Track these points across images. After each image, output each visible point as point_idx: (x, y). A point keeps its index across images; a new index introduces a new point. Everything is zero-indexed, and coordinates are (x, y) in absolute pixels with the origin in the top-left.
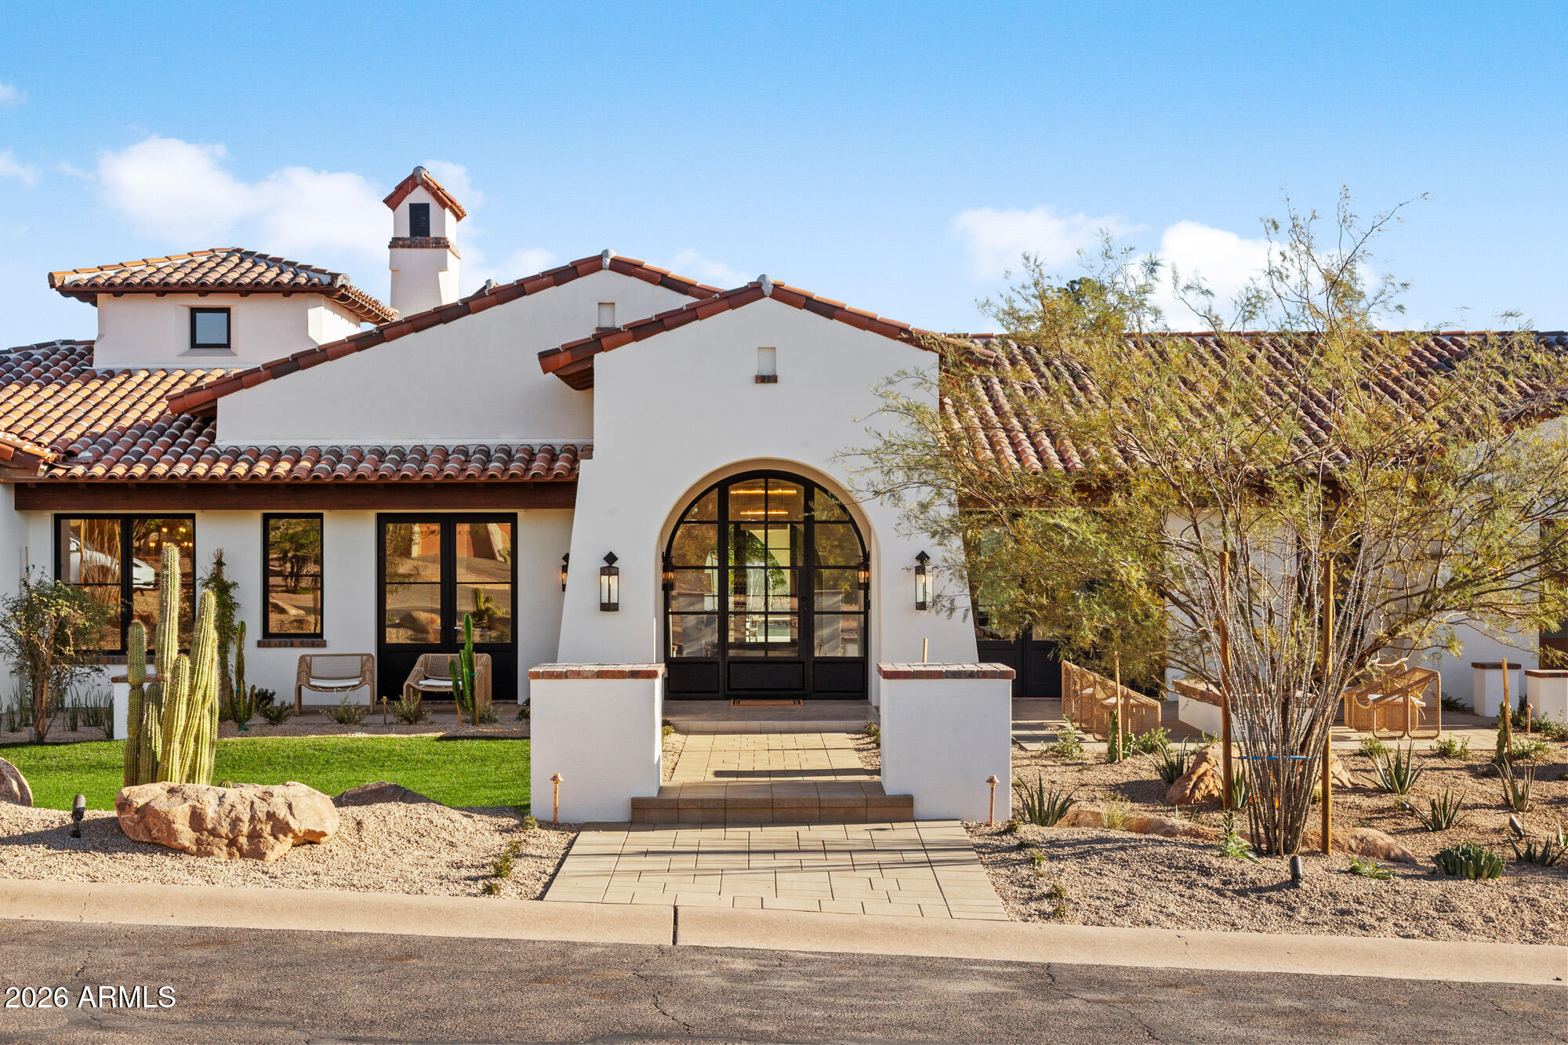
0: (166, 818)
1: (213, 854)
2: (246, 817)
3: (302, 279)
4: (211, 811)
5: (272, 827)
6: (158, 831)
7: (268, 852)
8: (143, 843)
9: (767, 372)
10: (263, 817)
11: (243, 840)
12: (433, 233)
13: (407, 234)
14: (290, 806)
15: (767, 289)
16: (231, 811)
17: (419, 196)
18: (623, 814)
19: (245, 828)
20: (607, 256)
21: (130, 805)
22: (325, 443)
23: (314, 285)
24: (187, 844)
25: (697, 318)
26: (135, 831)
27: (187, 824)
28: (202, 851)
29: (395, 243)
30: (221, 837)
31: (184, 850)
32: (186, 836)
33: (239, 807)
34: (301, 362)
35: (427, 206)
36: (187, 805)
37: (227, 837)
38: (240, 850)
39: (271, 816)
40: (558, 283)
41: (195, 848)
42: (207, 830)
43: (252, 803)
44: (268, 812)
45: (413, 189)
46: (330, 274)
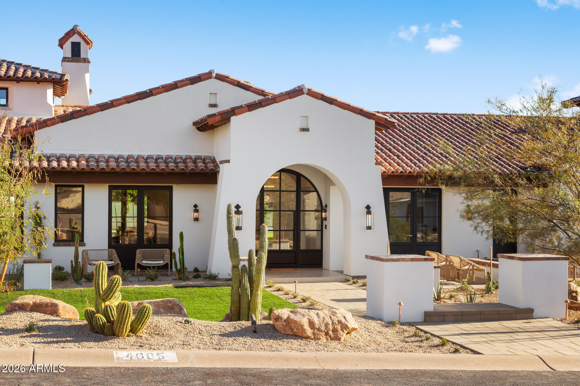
0: (300, 324)
1: (320, 339)
2: (330, 323)
3: (46, 75)
4: (316, 320)
5: (341, 327)
6: (296, 329)
7: (342, 337)
8: (289, 335)
9: (304, 127)
10: (337, 323)
11: (331, 333)
12: (83, 56)
13: (70, 56)
14: (345, 318)
15: (305, 91)
16: (324, 320)
17: (75, 38)
18: (421, 318)
19: (331, 327)
20: (214, 73)
21: (281, 318)
22: (87, 153)
23: (53, 79)
24: (310, 335)
25: (276, 102)
26: (284, 330)
27: (308, 326)
28: (316, 338)
29: (65, 59)
30: (322, 331)
31: (307, 338)
32: (309, 332)
33: (326, 318)
34: (75, 115)
35: (79, 43)
36: (306, 318)
37: (324, 332)
38: (330, 337)
39: (340, 322)
40: (192, 83)
41: (313, 337)
42: (316, 329)
43: (330, 317)
44: (338, 321)
45: (73, 35)
46: (59, 74)
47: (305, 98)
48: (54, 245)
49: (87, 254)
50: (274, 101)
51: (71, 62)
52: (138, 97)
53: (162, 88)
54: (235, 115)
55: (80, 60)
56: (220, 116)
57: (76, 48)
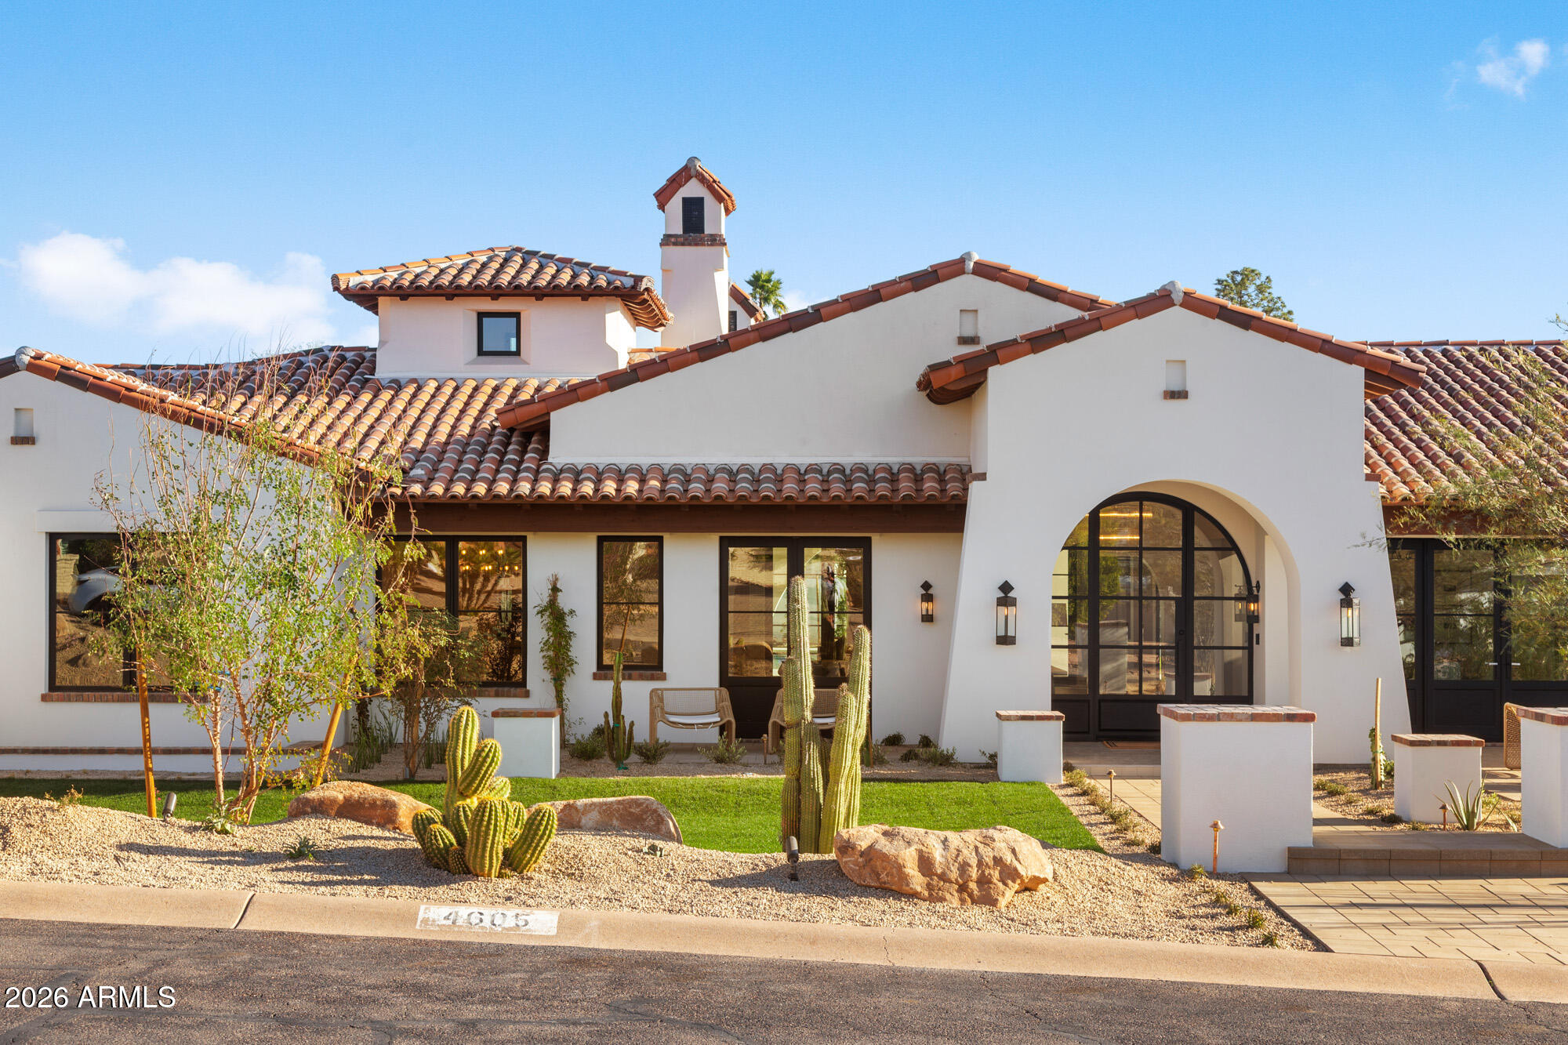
0: (896, 861)
1: (945, 900)
2: (974, 862)
3: (602, 281)
4: (938, 855)
5: (1000, 873)
6: (887, 875)
7: (1000, 898)
8: (870, 887)
9: (1176, 388)
10: (991, 863)
11: (973, 886)
12: (708, 230)
13: (680, 231)
14: (1014, 851)
15: (1178, 297)
16: (958, 856)
17: (693, 189)
18: (1280, 865)
19: (974, 873)
20: (970, 260)
21: (853, 848)
22: (668, 460)
23: (617, 288)
24: (919, 889)
25: (1100, 328)
26: (860, 876)
27: (916, 868)
28: (934, 897)
29: (668, 240)
30: (951, 882)
31: (913, 895)
32: (918, 882)
33: (965, 852)
34: (641, 373)
35: (701, 200)
36: (913, 848)
37: (957, 882)
38: (971, 895)
39: (998, 861)
40: (916, 289)
41: (926, 894)
42: (936, 875)
43: (976, 848)
44: (995, 858)
45: (686, 181)
46: (631, 276)
47: (1176, 313)
48: (596, 677)
49: (661, 700)
50: (1095, 324)
51: (683, 244)
52: (786, 325)
53: (844, 301)
54: (997, 362)
55: (702, 239)
56: (960, 367)
57: (693, 212)
